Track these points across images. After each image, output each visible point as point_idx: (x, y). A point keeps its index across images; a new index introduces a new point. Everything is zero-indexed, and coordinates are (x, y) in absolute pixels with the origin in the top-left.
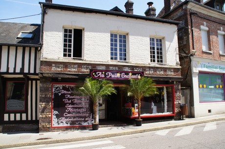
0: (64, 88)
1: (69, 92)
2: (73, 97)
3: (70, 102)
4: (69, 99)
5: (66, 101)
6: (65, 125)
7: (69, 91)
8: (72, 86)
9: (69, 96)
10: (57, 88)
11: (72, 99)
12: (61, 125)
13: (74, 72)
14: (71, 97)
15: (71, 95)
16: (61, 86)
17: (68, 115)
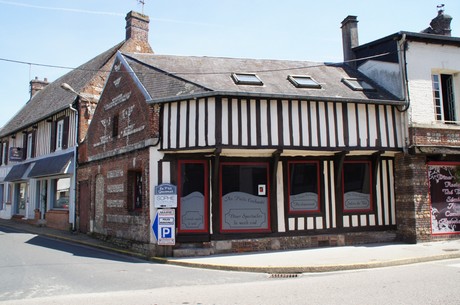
0: (443, 172)
1: (450, 178)
2: (455, 185)
3: (452, 193)
4: (450, 189)
5: (447, 192)
6: (448, 231)
7: (449, 175)
8: (453, 167)
9: (449, 183)
10: (433, 171)
11: (454, 188)
12: (443, 231)
13: (456, 144)
14: (453, 185)
15: (452, 181)
16: (437, 167)
17: (452, 215)
